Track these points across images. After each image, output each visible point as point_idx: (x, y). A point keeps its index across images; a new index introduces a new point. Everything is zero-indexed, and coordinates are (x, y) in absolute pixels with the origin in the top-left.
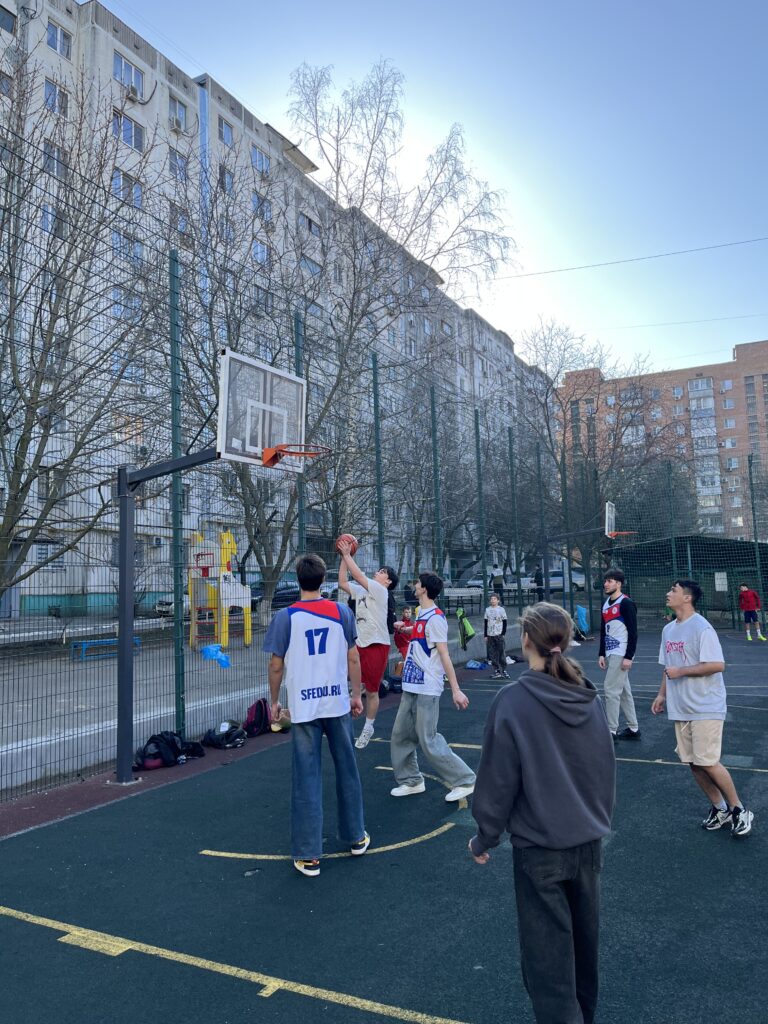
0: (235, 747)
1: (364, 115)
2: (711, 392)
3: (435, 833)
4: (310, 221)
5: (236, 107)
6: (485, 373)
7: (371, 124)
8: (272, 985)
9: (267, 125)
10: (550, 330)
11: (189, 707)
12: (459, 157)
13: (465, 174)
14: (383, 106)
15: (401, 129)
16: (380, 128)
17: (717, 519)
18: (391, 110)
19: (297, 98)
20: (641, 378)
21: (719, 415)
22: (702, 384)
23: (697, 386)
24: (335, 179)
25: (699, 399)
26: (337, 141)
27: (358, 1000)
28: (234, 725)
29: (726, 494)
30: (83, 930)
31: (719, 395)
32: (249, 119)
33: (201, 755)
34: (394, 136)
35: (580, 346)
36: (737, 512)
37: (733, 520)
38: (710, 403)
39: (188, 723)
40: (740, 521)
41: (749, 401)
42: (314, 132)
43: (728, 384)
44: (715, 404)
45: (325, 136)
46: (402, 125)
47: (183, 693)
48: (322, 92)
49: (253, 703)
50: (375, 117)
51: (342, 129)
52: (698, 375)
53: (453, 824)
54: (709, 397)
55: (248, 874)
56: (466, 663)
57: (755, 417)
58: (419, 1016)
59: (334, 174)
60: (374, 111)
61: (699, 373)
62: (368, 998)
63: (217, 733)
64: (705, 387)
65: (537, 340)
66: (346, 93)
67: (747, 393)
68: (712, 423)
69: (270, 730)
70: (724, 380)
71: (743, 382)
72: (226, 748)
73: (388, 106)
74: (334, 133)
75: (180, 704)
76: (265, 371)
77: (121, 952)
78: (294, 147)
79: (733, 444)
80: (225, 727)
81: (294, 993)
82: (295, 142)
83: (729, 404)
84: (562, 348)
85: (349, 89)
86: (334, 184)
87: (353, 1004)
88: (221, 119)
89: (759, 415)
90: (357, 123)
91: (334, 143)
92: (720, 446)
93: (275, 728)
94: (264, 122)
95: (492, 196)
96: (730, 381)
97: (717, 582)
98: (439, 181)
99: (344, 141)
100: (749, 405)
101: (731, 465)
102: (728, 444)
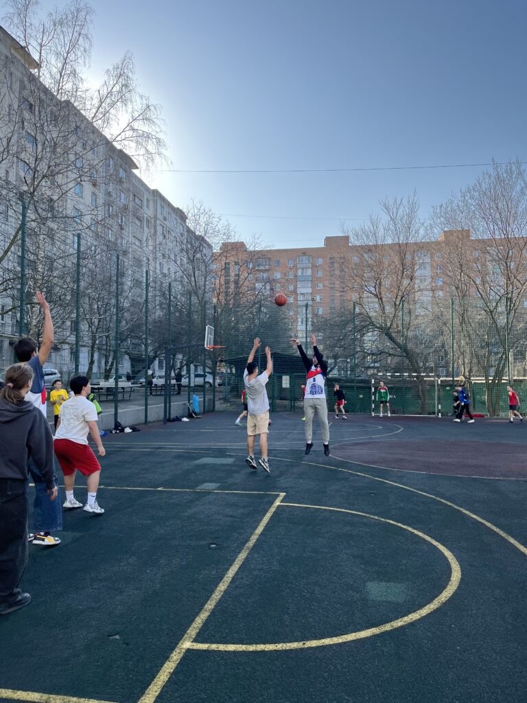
1: (63, 32)
2: (310, 265)
6: (165, 236)
7: (67, 39)
12: (130, 75)
13: (131, 88)
14: (77, 28)
16: (74, 45)
18: (83, 32)
19: (12, 10)
21: (314, 280)
22: (305, 260)
23: (302, 260)
25: (303, 269)
26: (41, 46)
31: (314, 267)
34: (85, 51)
38: (309, 272)
41: (332, 273)
43: (320, 261)
44: (312, 272)
46: (91, 45)
48: (31, 9)
50: (71, 35)
51: (45, 39)
54: (309, 268)
57: (334, 283)
60: (70, 30)
61: (304, 252)
64: (307, 262)
66: (50, 14)
67: (330, 267)
68: (310, 285)
70: (318, 258)
71: (328, 260)
73: (81, 29)
74: (39, 41)
79: (321, 299)
83: (320, 274)
85: (53, 12)
89: (336, 283)
92: (313, 300)
95: (152, 108)
96: (322, 259)
97: (284, 382)
98: (115, 89)
100: (331, 275)
101: (318, 312)
102: (318, 298)
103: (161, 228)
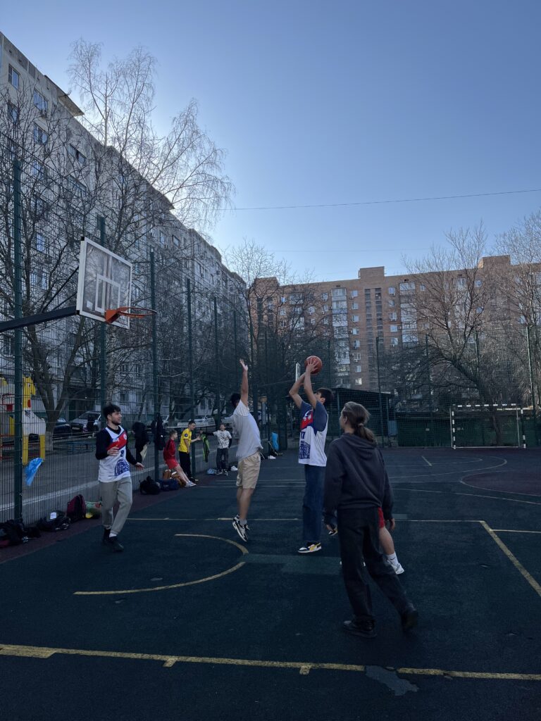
0: (62, 529)
1: (126, 82)
2: (345, 298)
3: (235, 568)
4: (78, 153)
5: (23, 61)
6: (202, 275)
7: (131, 89)
8: (171, 660)
9: (46, 76)
10: (252, 248)
11: (25, 502)
12: (195, 121)
13: (202, 134)
14: (141, 78)
15: (153, 96)
17: (347, 379)
18: (146, 82)
19: (75, 62)
20: (309, 285)
21: (349, 313)
22: (339, 292)
23: (337, 293)
24: (104, 124)
25: (337, 302)
26: (106, 97)
27: (233, 660)
28: (60, 513)
29: (353, 364)
30: (12, 646)
31: (350, 300)
32: (33, 70)
33: (38, 536)
35: (271, 261)
36: (359, 375)
37: (356, 381)
38: (344, 305)
39: (24, 515)
40: (360, 382)
41: (368, 305)
42: (88, 88)
43: (355, 294)
44: (347, 305)
45: (96, 92)
47: (21, 492)
48: (94, 60)
49: (72, 498)
50: (135, 85)
51: (109, 89)
52: (337, 286)
53: (244, 563)
54: (344, 301)
55: (117, 602)
56: (207, 471)
57: (370, 315)
58: (275, 663)
59: (103, 121)
60: (135, 81)
61: (338, 285)
62: (239, 658)
63: (48, 520)
64: (341, 294)
65: (243, 254)
66: (111, 65)
67: (366, 299)
68: (345, 318)
69: (85, 518)
70: (352, 290)
71: (364, 292)
72: (56, 531)
73: (144, 79)
74: (104, 92)
75: (18, 501)
76: (108, 256)
77: (49, 655)
78: (66, 96)
79: (358, 332)
80: (54, 516)
81: (188, 662)
82: (66, 93)
83: (356, 306)
84: (259, 261)
85: (113, 62)
86: (104, 129)
87: (230, 663)
88: (10, 68)
89: (373, 314)
90: (121, 87)
91: (102, 98)
92: (350, 333)
93: (88, 516)
94: (44, 74)
95: (219, 152)
96: (356, 292)
98: (182, 136)
99: (110, 98)
100: (367, 307)
101: (356, 345)
102: (355, 332)
103: (199, 267)
